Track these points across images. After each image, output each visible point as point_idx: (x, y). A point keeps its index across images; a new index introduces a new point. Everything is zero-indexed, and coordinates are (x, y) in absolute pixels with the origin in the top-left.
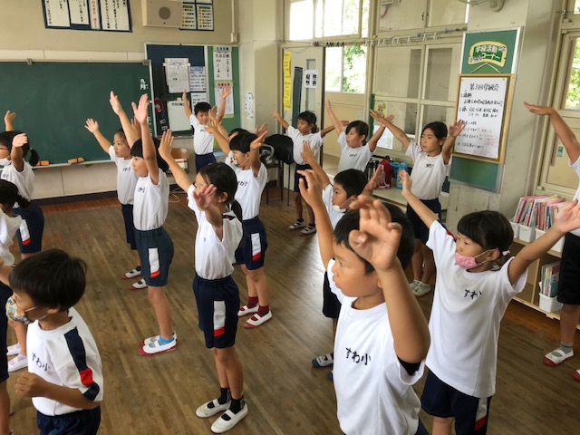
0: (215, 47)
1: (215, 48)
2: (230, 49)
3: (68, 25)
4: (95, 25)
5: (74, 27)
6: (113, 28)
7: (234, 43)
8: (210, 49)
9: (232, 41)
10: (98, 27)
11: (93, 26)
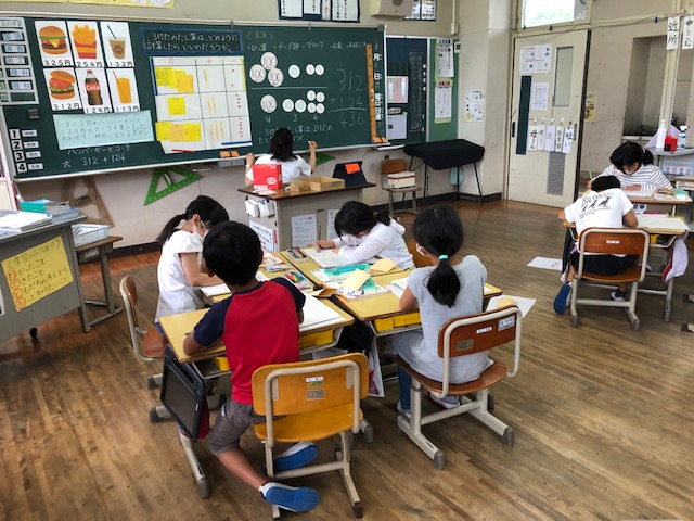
0: (438, 39)
1: (438, 42)
2: (452, 42)
3: (301, 16)
4: (326, 15)
5: (306, 17)
6: (342, 18)
7: (455, 35)
8: (433, 41)
9: (453, 32)
10: (328, 18)
11: (324, 17)
